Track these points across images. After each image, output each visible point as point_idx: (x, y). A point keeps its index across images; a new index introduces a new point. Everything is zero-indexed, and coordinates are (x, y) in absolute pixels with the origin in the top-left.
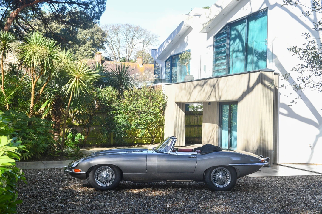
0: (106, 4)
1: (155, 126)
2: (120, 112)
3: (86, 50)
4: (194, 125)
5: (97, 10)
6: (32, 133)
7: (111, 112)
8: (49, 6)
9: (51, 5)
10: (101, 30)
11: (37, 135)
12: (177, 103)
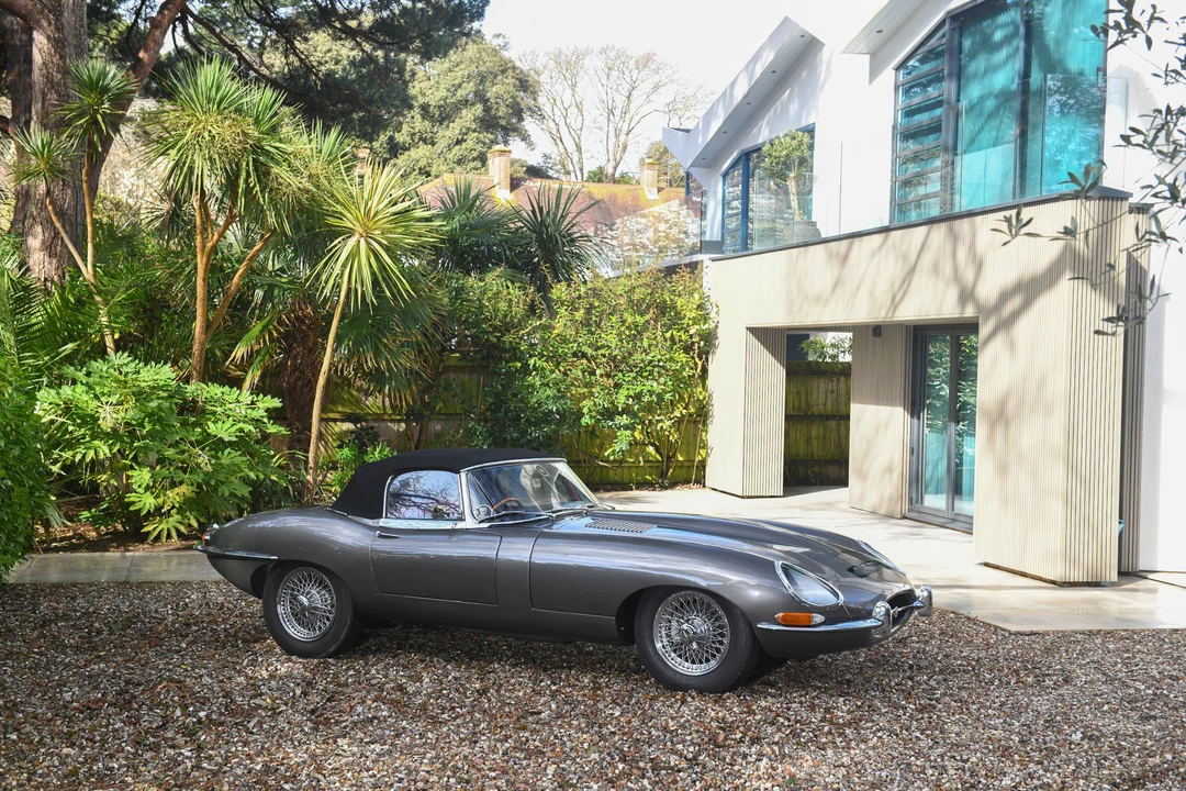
1: (670, 418)
2: (534, 365)
3: (459, 142)
4: (822, 413)
6: (192, 443)
7: (503, 363)
10: (514, 68)
11: (210, 450)
12: (754, 331)
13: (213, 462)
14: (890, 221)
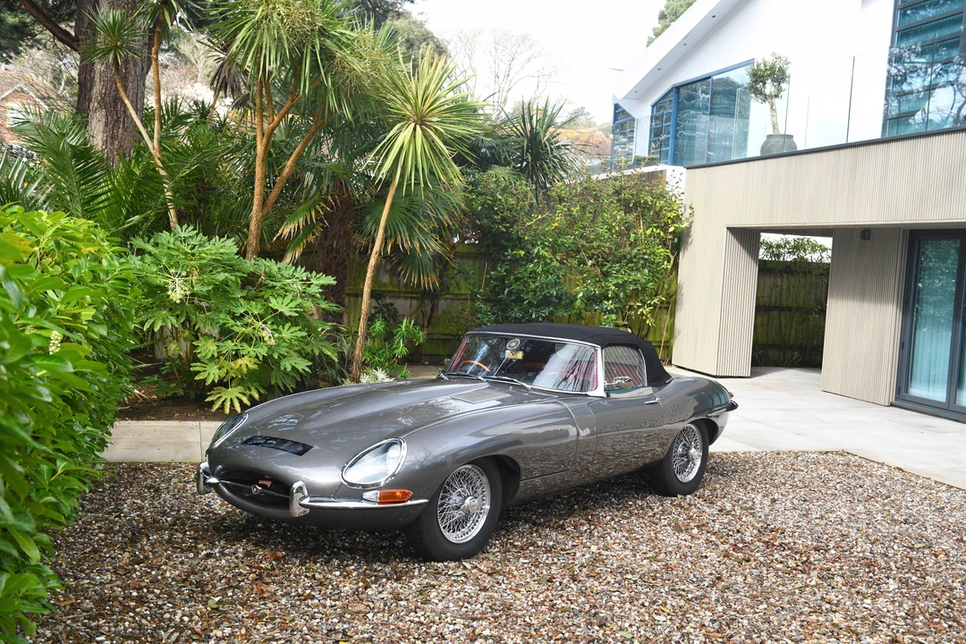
2: (538, 252)
6: (255, 317)
7: (510, 250)
11: (273, 323)
12: (732, 230)
13: (276, 335)
14: (882, 135)
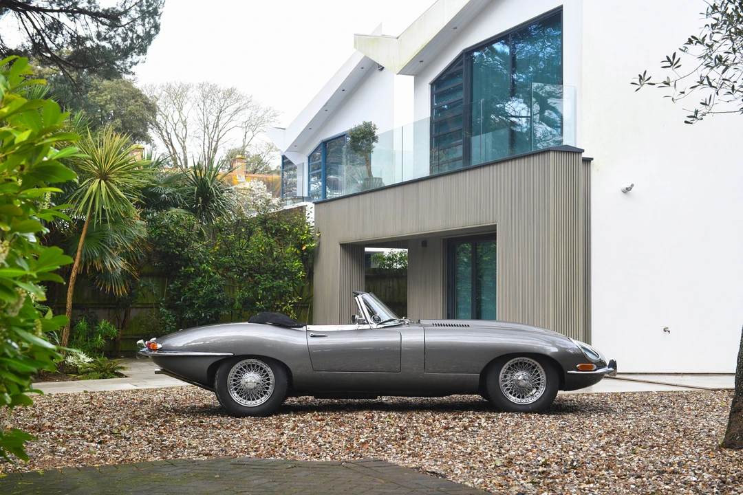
0: (161, 18)
1: (290, 304)
2: (204, 268)
5: (140, 30)
7: (183, 268)
8: (20, 19)
9: (24, 17)
10: (141, 95)
12: (343, 246)
14: (430, 173)
